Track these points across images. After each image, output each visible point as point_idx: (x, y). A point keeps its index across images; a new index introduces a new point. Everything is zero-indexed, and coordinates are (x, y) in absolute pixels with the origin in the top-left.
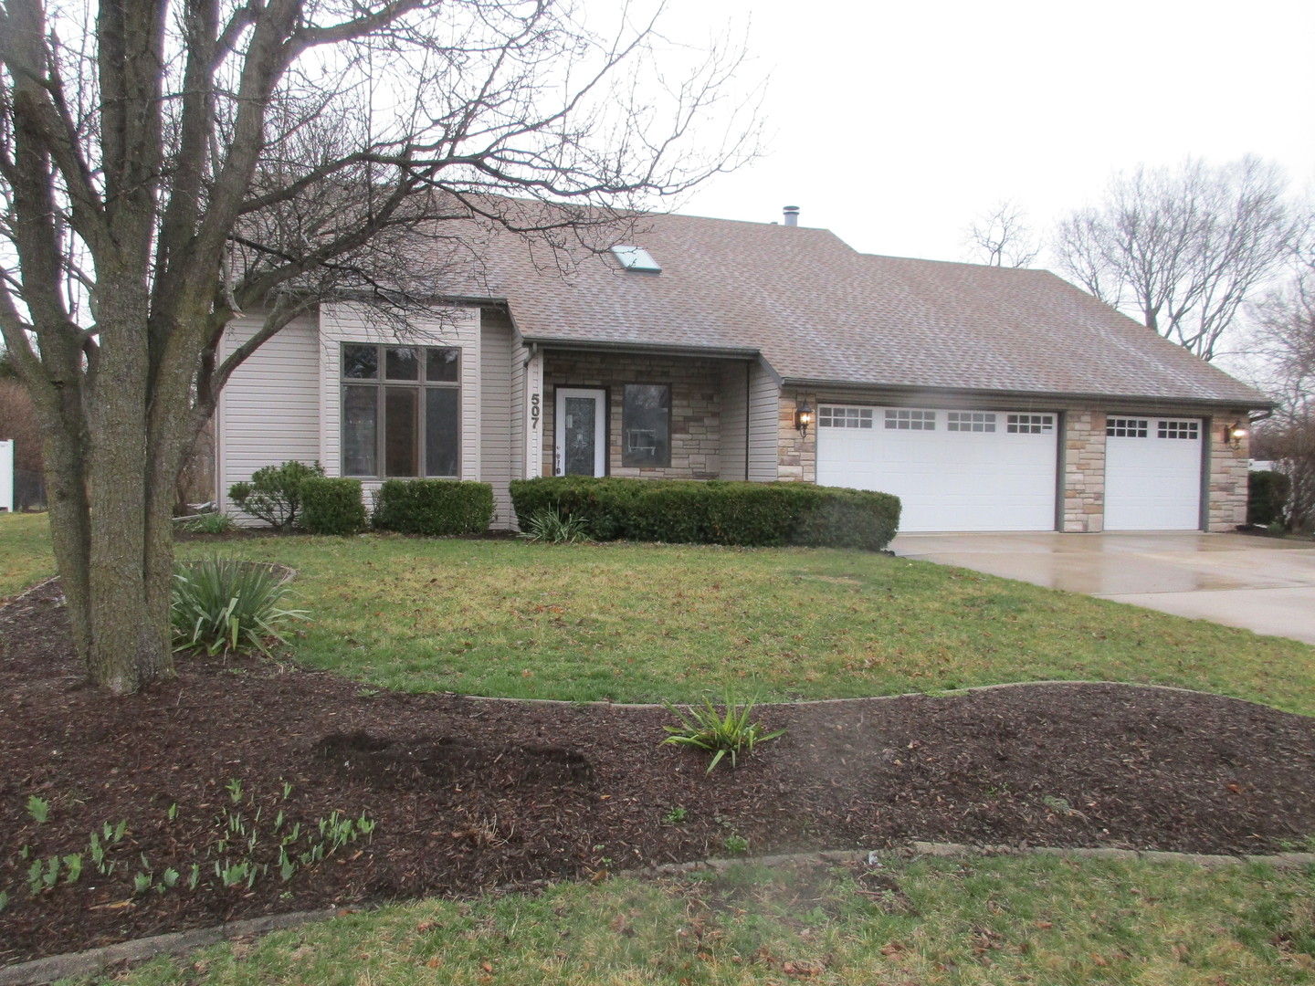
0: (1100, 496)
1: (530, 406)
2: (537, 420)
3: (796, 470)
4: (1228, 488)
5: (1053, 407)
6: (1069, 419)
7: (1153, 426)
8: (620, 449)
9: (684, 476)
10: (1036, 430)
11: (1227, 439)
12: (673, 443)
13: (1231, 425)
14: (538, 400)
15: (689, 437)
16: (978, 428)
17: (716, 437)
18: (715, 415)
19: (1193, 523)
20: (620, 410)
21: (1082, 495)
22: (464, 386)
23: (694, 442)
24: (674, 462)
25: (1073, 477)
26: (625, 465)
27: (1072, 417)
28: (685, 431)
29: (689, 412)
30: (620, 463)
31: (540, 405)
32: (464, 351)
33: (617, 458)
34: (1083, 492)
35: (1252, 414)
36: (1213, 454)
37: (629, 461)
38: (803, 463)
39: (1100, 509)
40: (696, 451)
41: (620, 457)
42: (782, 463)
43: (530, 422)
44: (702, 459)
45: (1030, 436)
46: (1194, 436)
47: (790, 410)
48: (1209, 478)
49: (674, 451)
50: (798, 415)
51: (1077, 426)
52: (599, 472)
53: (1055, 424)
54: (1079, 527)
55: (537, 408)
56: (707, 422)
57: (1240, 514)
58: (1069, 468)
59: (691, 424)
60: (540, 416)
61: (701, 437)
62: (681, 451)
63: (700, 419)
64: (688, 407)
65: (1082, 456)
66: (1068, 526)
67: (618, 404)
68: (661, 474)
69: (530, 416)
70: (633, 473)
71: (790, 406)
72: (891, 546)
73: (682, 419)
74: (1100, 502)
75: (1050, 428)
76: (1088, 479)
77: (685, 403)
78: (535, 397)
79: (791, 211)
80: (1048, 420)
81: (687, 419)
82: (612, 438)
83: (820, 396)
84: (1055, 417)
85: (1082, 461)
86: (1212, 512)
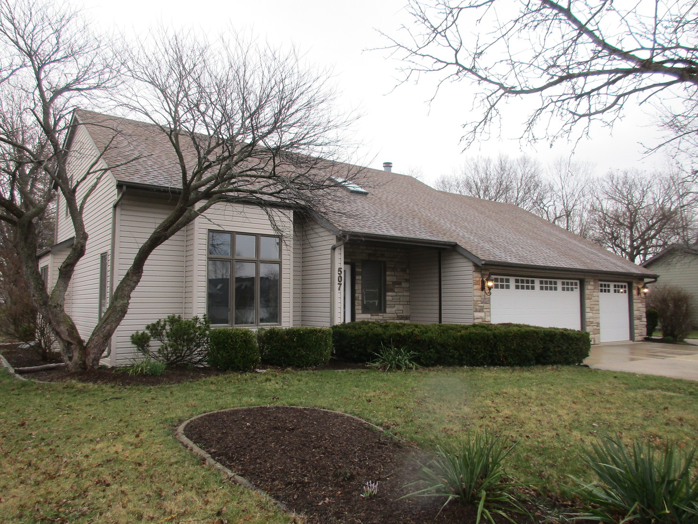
0: (598, 325)
2: (340, 284)
3: (481, 314)
4: (639, 319)
5: (577, 277)
6: (586, 283)
7: (612, 287)
8: (360, 302)
9: (393, 319)
10: (572, 289)
11: (639, 293)
12: (387, 298)
13: (640, 286)
14: (341, 272)
15: (395, 294)
16: (551, 289)
17: (408, 294)
18: (407, 281)
19: (626, 337)
20: (360, 277)
21: (592, 324)
22: (283, 262)
23: (396, 298)
24: (388, 310)
25: (589, 315)
26: (363, 312)
27: (587, 282)
28: (392, 291)
29: (395, 279)
30: (361, 311)
31: (343, 275)
32: (283, 238)
33: (359, 308)
34: (592, 322)
35: (646, 280)
36: (634, 301)
37: (366, 309)
38: (485, 310)
39: (599, 332)
40: (398, 303)
41: (360, 307)
42: (476, 311)
43: (337, 286)
44: (401, 307)
45: (570, 293)
46: (625, 292)
47: (478, 279)
48: (633, 313)
49: (388, 303)
50: (483, 283)
51: (589, 287)
53: (579, 286)
55: (341, 277)
56: (403, 285)
57: (644, 332)
58: (587, 310)
59: (396, 286)
60: (342, 283)
61: (401, 294)
62: (392, 303)
63: (400, 284)
64: (394, 276)
65: (592, 303)
67: (359, 274)
68: (381, 318)
69: (337, 282)
70: (367, 317)
71: (478, 277)
72: (586, 361)
73: (391, 283)
74: (598, 328)
75: (577, 288)
76: (594, 316)
77: (393, 273)
78: (340, 270)
79: (388, 165)
80: (576, 284)
81: (394, 283)
82: (357, 295)
83: (491, 271)
84: (578, 282)
85: (592, 306)
86: (636, 331)
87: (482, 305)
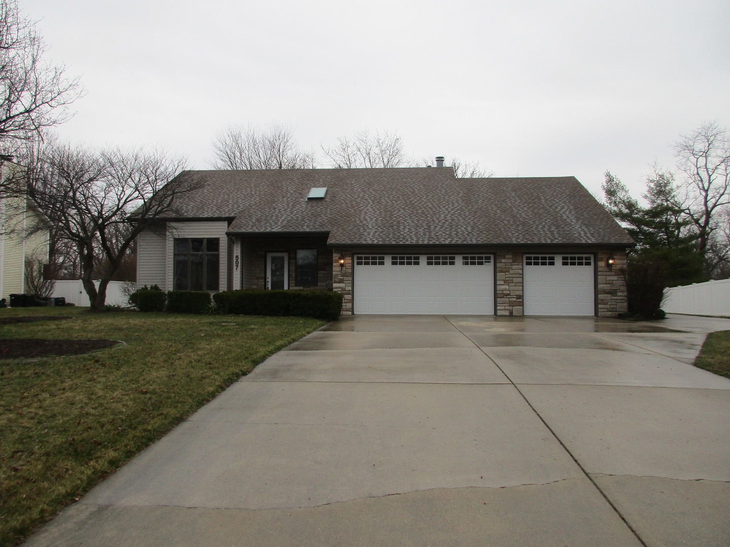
0: (521, 297)
1: (235, 261)
3: (342, 285)
4: (612, 293)
5: (491, 251)
6: (501, 257)
7: (558, 260)
8: (293, 278)
10: (481, 263)
11: (608, 265)
12: (319, 275)
15: (326, 272)
16: (445, 263)
19: (593, 314)
21: (508, 297)
22: (221, 254)
23: (329, 275)
24: (319, 284)
25: (502, 287)
26: (296, 285)
28: (324, 270)
29: (326, 261)
30: (294, 285)
31: (239, 260)
32: (221, 239)
33: (292, 282)
34: (509, 295)
36: (602, 274)
37: (298, 284)
38: (345, 282)
39: (522, 304)
40: (329, 279)
41: (294, 282)
42: (335, 282)
43: (234, 267)
45: (477, 267)
46: (588, 264)
47: (338, 258)
48: (599, 287)
49: (319, 279)
50: (339, 260)
51: (503, 261)
52: (286, 288)
53: (492, 260)
54: (507, 313)
57: (623, 307)
58: (500, 282)
59: (328, 266)
60: (239, 265)
62: (323, 279)
64: (326, 258)
65: (507, 276)
66: (499, 313)
67: (293, 258)
68: (313, 289)
69: (235, 264)
70: (299, 288)
71: (338, 256)
73: (323, 264)
74: (521, 300)
75: (490, 262)
76: (512, 288)
77: (324, 257)
78: (237, 257)
79: (440, 160)
80: (489, 258)
81: (325, 264)
82: (291, 273)
84: (492, 257)
85: (507, 279)
86: (602, 306)
87: (342, 278)
